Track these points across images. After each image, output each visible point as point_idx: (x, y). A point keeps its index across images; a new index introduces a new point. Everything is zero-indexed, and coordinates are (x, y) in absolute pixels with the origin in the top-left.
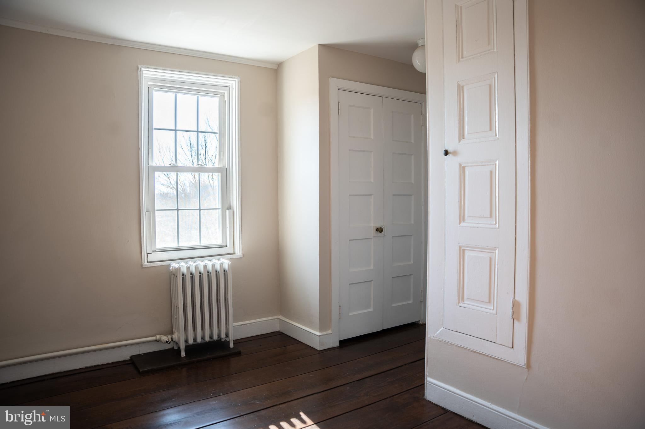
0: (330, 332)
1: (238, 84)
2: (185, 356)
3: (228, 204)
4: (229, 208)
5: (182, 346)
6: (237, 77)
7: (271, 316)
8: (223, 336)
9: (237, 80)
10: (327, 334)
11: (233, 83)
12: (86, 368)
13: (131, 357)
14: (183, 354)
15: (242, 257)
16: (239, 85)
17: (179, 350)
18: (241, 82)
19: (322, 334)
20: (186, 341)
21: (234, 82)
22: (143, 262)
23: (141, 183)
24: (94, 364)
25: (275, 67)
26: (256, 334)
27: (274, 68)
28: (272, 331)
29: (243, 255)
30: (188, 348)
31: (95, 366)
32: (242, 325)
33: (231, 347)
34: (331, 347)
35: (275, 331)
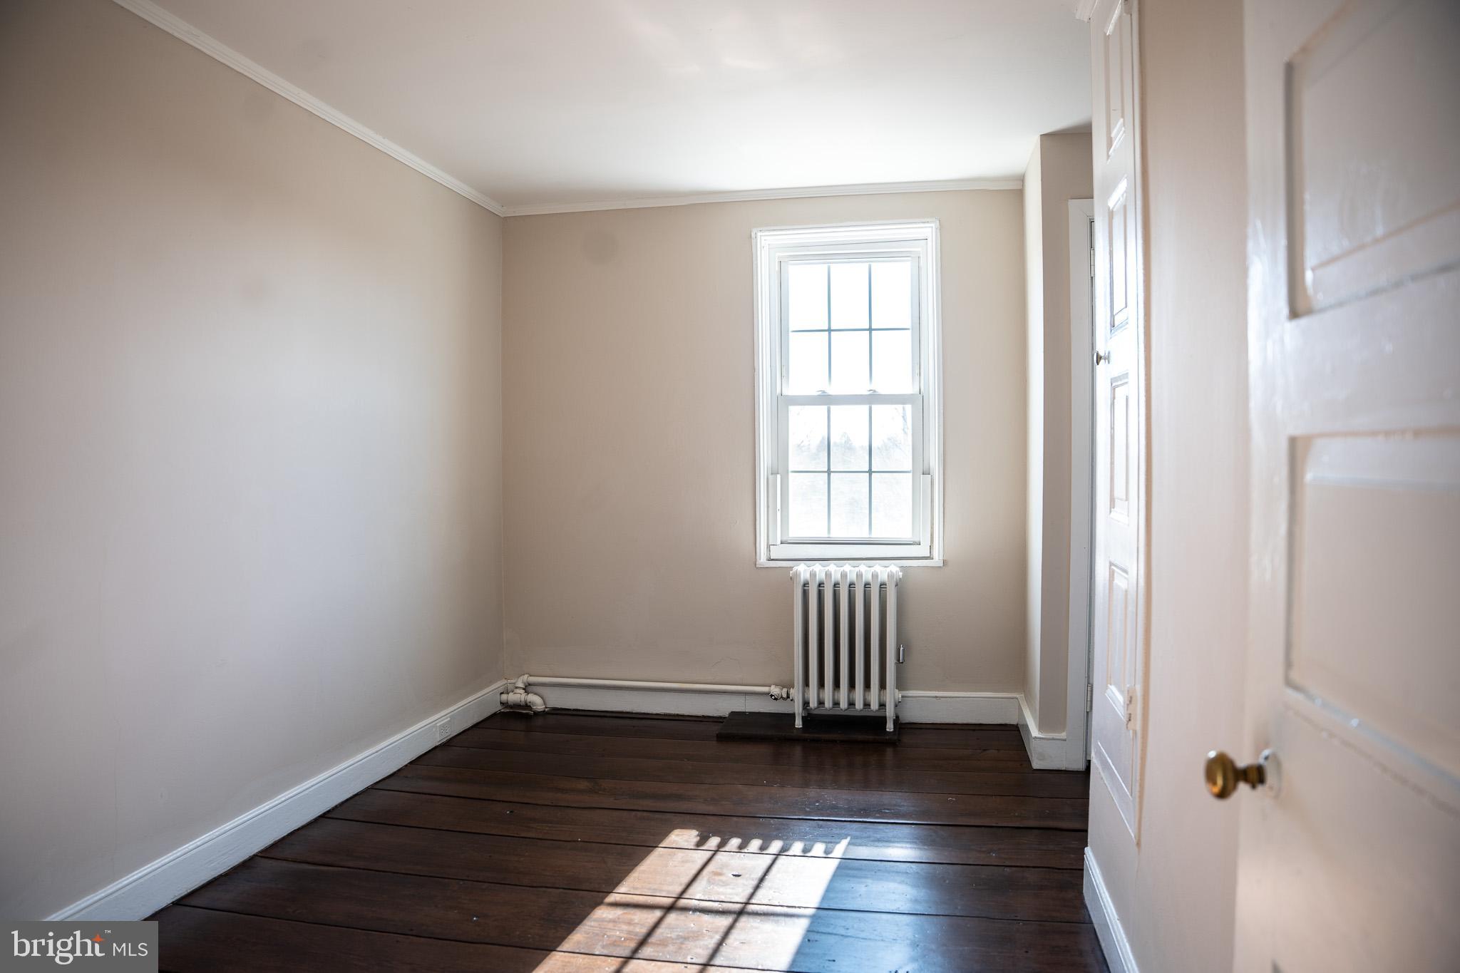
0: (1063, 735)
1: (936, 232)
2: (801, 726)
3: (926, 462)
4: (926, 472)
5: (798, 709)
6: (934, 219)
7: (1003, 691)
8: (874, 706)
9: (933, 225)
10: (1053, 739)
11: (927, 231)
12: (665, 715)
13: (733, 713)
14: (799, 723)
15: (942, 565)
16: (939, 234)
17: (792, 716)
18: (941, 228)
19: (1042, 736)
20: (806, 704)
21: (930, 229)
22: (758, 557)
23: (757, 426)
24: (677, 713)
25: (1014, 186)
26: (965, 722)
27: (1015, 188)
28: (1003, 722)
29: (944, 562)
30: (809, 719)
31: (678, 715)
32: (936, 697)
33: (888, 730)
34: (1064, 769)
35: (1008, 722)
